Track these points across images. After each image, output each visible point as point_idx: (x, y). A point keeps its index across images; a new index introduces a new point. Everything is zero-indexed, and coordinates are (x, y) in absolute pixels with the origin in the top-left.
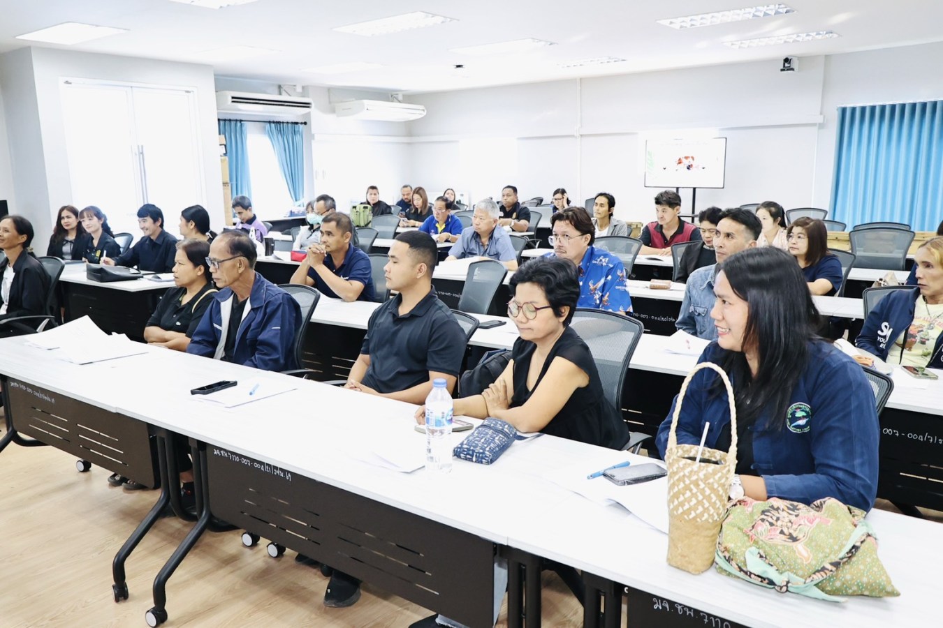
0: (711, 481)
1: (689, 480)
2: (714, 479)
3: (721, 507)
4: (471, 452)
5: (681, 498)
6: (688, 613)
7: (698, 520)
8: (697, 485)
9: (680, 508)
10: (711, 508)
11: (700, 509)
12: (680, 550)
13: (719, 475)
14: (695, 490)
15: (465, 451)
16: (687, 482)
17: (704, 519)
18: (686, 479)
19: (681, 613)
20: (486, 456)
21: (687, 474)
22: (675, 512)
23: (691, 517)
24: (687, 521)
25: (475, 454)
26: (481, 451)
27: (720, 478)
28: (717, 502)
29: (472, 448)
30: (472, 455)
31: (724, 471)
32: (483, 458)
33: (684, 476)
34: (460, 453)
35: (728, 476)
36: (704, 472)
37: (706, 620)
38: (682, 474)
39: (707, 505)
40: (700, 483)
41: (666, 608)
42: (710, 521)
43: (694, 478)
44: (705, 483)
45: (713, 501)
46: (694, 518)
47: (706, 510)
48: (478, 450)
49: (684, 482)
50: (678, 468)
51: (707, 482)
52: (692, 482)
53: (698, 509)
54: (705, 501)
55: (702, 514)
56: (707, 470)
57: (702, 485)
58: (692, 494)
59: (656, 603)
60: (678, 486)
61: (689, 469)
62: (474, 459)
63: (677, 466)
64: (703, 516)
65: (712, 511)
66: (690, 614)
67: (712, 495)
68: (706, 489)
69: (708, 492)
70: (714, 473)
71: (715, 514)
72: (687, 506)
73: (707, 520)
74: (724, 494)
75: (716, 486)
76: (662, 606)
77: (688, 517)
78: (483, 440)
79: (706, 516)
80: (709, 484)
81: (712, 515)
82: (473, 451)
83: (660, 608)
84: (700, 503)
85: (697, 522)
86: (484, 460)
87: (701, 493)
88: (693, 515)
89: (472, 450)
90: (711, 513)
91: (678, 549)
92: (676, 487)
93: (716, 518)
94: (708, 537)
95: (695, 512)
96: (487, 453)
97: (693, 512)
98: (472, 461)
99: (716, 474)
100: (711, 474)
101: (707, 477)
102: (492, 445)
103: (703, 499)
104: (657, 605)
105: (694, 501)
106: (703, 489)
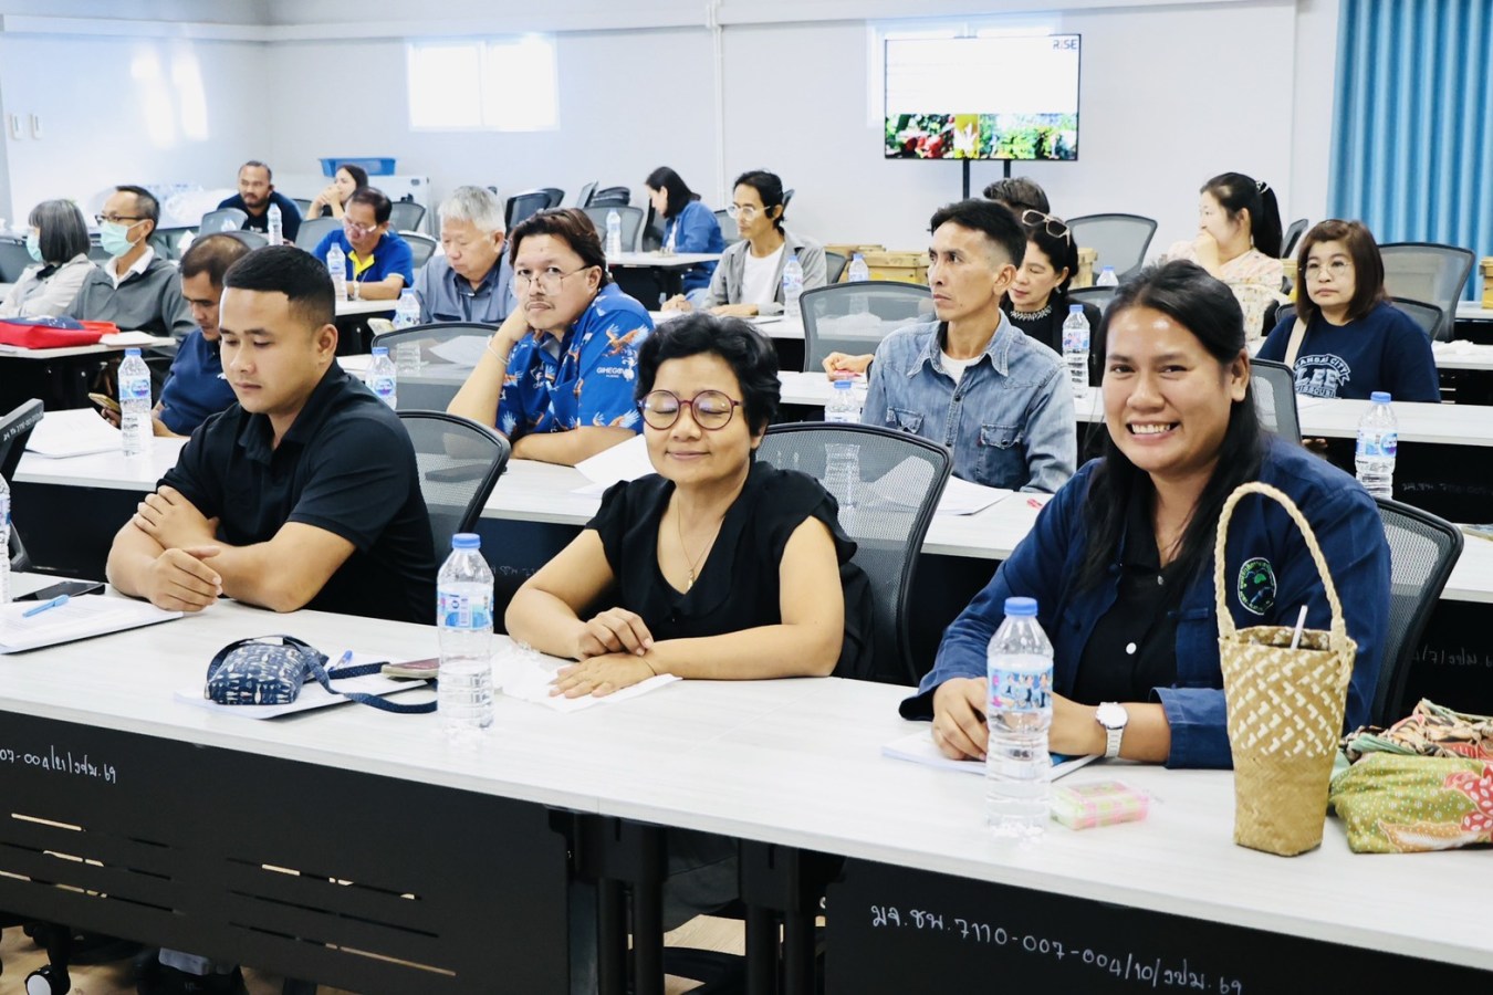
0: (1305, 680)
1: (1265, 681)
2: (1311, 676)
3: (1329, 729)
4: (249, 685)
5: (1253, 718)
6: (933, 923)
7: (1287, 753)
8: (1279, 688)
9: (1252, 736)
10: (1308, 730)
11: (1289, 733)
12: (1256, 813)
13: (1321, 669)
14: (1276, 700)
15: (235, 685)
16: (1262, 686)
17: (1296, 751)
18: (1259, 681)
19: (920, 927)
20: (284, 687)
21: (1261, 672)
22: (1243, 746)
23: (1272, 749)
24: (1266, 757)
25: (259, 686)
26: (271, 678)
27: (1324, 675)
28: (1321, 719)
29: (250, 676)
30: (253, 691)
31: (1331, 663)
32: (276, 691)
33: (1256, 675)
34: (225, 689)
35: (1338, 671)
36: (1292, 665)
37: (965, 932)
38: (1250, 673)
39: (1301, 725)
40: (1286, 685)
41: (895, 921)
42: (1310, 754)
43: (1275, 676)
44: (1294, 685)
45: (1312, 716)
46: (1279, 752)
47: (1300, 734)
48: (263, 677)
49: (1256, 686)
50: (1242, 665)
51: (1298, 683)
52: (1270, 686)
53: (1285, 733)
54: (1296, 718)
55: (1293, 743)
56: (1297, 662)
57: (1290, 690)
58: (1273, 707)
59: (876, 916)
60: (1244, 697)
61: (1264, 662)
62: (258, 697)
63: (1239, 659)
64: (1295, 745)
65: (1311, 735)
66: (936, 924)
67: (1310, 707)
68: (1298, 696)
69: (1301, 700)
70: (1311, 666)
71: (1318, 742)
72: (1263, 731)
73: (1303, 753)
74: (1333, 706)
75: (1316, 689)
76: (888, 919)
77: (1267, 749)
78: (265, 658)
79: (1301, 744)
80: (1302, 685)
81: (1313, 742)
82: (254, 681)
83: (884, 922)
84: (1288, 721)
85: (1285, 756)
86: (280, 696)
87: (1289, 705)
88: (1276, 744)
89: (252, 679)
90: (1310, 739)
91: (1253, 812)
92: (1241, 699)
93: (1320, 748)
94: (1310, 784)
95: (1280, 739)
96: (283, 680)
97: (1275, 740)
98: (254, 703)
99: (1315, 668)
100: (1305, 669)
101: (1296, 675)
102: (286, 666)
103: (1293, 715)
104: (879, 919)
105: (1277, 720)
106: (1293, 696)
